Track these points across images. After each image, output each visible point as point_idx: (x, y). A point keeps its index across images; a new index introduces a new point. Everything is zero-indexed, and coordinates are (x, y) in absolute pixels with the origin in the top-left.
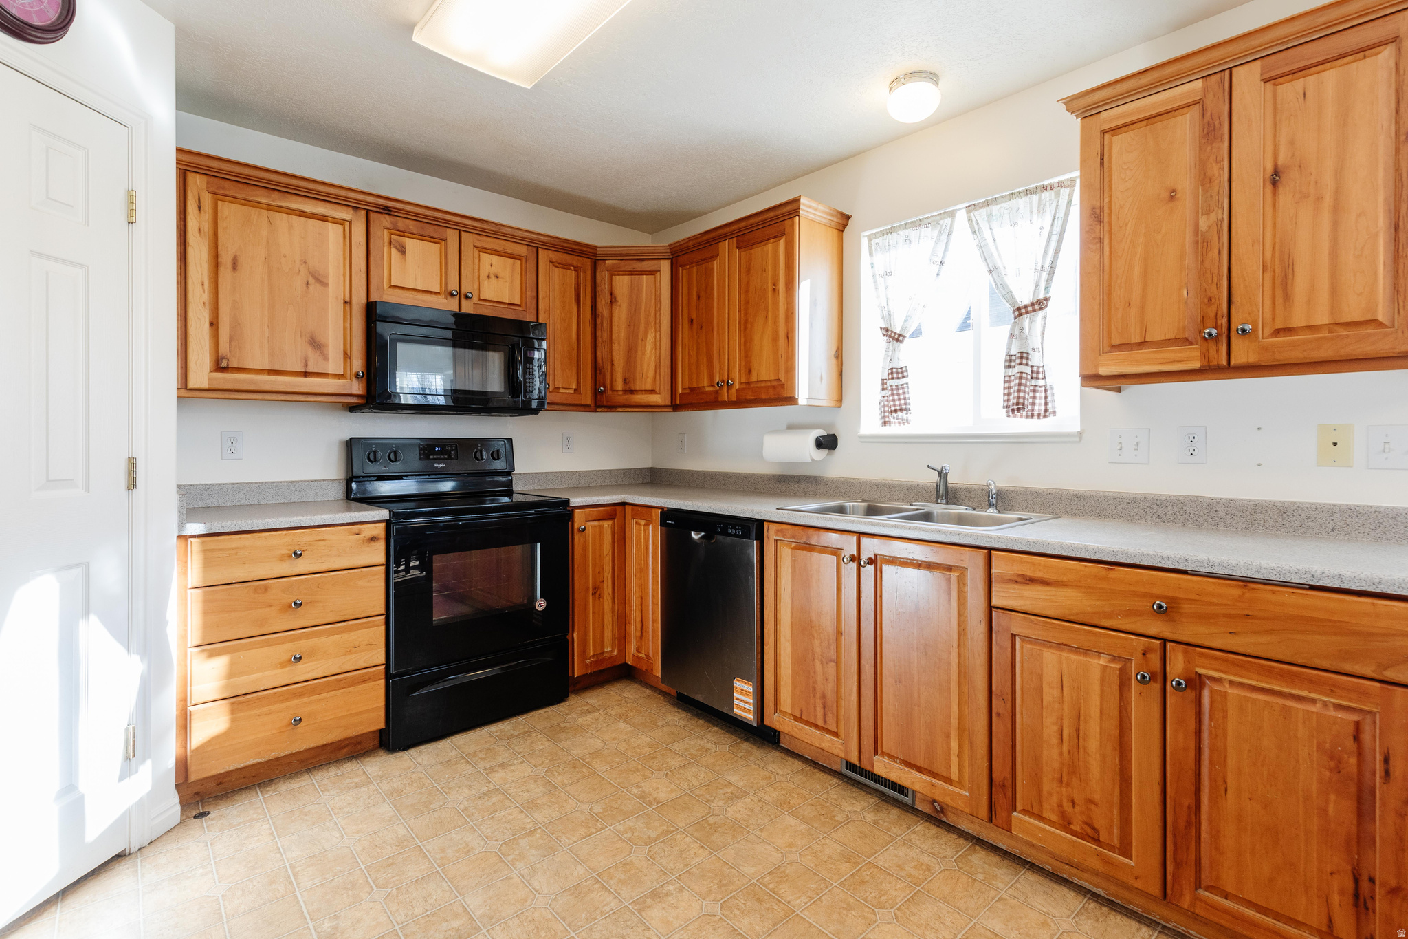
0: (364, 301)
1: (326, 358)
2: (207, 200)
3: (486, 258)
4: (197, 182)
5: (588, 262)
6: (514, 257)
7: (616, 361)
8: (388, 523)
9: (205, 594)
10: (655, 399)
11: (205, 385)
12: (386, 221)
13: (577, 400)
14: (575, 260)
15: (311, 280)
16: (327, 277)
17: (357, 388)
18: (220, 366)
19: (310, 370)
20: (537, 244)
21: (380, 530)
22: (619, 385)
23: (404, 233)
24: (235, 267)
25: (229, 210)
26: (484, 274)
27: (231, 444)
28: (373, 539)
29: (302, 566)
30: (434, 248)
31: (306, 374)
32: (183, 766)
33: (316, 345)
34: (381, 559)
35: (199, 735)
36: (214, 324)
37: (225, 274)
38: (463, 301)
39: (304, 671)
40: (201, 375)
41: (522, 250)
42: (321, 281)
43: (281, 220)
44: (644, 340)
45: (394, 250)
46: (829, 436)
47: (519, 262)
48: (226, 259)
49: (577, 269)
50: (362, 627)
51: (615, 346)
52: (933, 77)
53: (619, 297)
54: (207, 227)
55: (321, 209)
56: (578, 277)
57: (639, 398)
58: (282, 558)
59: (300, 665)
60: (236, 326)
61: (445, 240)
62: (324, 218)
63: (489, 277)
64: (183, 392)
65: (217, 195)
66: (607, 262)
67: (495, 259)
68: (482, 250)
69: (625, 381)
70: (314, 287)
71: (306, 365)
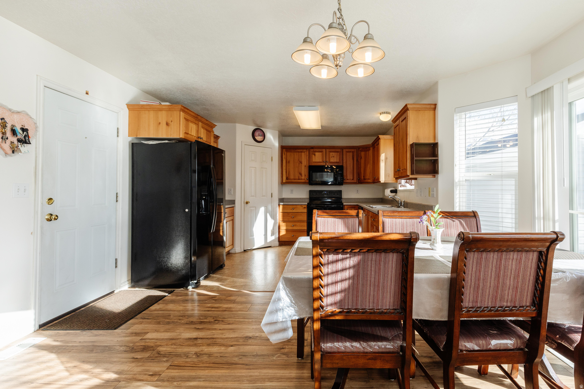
0: (308, 165)
1: (302, 176)
2: (285, 152)
3: (331, 153)
4: (284, 150)
5: (356, 150)
6: (337, 152)
7: (362, 172)
8: (307, 205)
9: (283, 214)
10: (369, 181)
11: (285, 182)
12: (312, 150)
13: (353, 181)
14: (353, 150)
15: (300, 163)
16: (302, 162)
17: (307, 181)
18: (287, 179)
19: (300, 178)
20: (342, 148)
21: (306, 206)
22: (362, 178)
23: (315, 152)
24: (289, 163)
25: (288, 154)
26: (331, 157)
27: (292, 191)
28: (305, 208)
29: (294, 211)
30: (321, 153)
31: (299, 179)
32: (279, 237)
33: (301, 174)
34: (306, 211)
35: (281, 234)
36: (286, 172)
37: (288, 164)
38: (327, 163)
39: (295, 228)
40: (284, 181)
41: (339, 150)
42: (301, 163)
43: (295, 154)
44: (367, 167)
45: (313, 155)
46: (395, 190)
47: (338, 153)
48: (288, 162)
49: (353, 152)
50: (303, 222)
51: (362, 169)
52: (389, 113)
53: (362, 157)
54: (285, 157)
55: (301, 151)
56: (353, 154)
57: (366, 181)
58: (291, 209)
59: (294, 227)
60: (289, 172)
61: (323, 151)
62: (302, 152)
63: (332, 157)
64: (282, 183)
65: (286, 151)
66: (360, 149)
67: (333, 153)
68: (331, 152)
69: (364, 177)
70: (300, 164)
71: (299, 178)
